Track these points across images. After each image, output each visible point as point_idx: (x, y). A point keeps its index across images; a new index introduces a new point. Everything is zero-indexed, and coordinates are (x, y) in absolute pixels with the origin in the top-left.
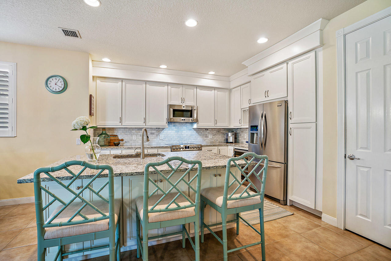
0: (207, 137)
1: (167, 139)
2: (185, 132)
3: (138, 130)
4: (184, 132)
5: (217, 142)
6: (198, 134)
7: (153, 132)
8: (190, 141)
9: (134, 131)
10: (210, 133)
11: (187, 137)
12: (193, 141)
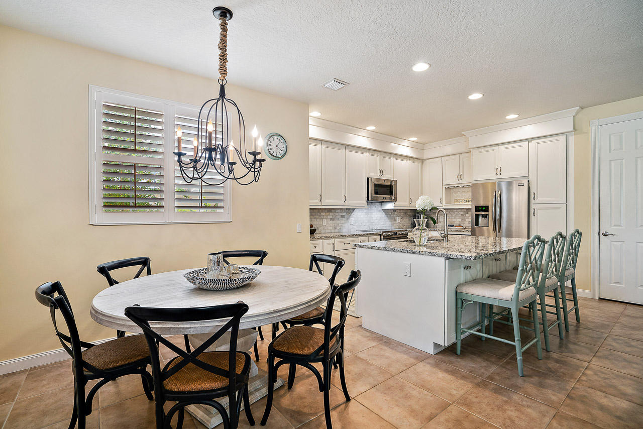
0: (395, 220)
1: (356, 224)
2: (375, 213)
3: (328, 212)
4: (373, 213)
5: (405, 227)
6: (387, 217)
7: (343, 214)
8: (379, 226)
9: (323, 214)
10: (399, 215)
11: (376, 221)
12: (383, 226)
